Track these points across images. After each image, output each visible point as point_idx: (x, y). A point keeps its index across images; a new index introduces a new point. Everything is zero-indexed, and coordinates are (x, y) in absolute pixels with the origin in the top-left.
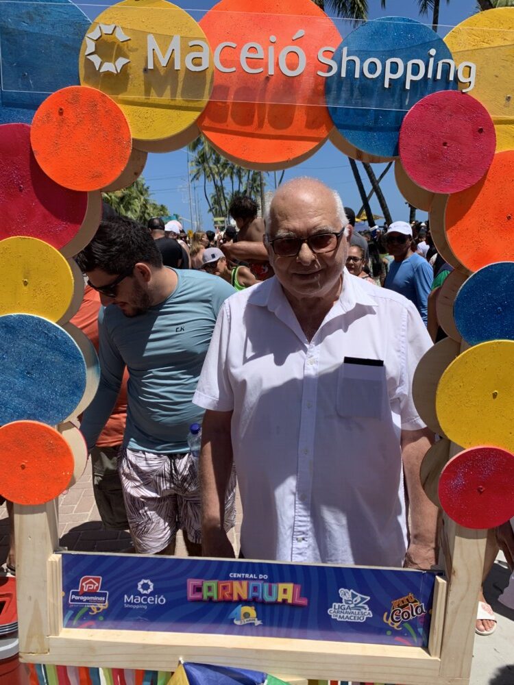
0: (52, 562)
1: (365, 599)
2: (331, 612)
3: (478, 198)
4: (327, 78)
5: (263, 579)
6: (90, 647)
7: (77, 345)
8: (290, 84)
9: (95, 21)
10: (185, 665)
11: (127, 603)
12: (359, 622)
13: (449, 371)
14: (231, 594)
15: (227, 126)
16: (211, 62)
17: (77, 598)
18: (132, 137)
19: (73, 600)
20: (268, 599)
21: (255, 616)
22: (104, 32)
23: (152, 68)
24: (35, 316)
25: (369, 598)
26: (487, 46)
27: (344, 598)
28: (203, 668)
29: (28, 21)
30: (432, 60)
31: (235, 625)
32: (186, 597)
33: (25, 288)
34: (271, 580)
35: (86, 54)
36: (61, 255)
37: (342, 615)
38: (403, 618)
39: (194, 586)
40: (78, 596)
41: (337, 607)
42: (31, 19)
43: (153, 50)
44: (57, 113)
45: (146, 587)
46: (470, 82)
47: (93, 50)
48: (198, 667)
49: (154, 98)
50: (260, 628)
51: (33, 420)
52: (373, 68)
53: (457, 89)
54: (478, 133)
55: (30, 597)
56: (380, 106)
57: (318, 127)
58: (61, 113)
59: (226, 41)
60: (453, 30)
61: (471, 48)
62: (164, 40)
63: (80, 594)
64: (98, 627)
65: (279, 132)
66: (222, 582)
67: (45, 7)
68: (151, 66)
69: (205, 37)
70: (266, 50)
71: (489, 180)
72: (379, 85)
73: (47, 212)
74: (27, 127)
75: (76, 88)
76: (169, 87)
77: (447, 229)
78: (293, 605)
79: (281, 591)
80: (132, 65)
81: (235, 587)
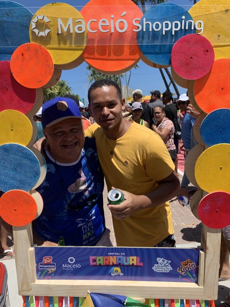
0: (30, 251)
1: (169, 262)
2: (154, 268)
3: (208, 81)
4: (137, 32)
5: (123, 255)
6: (49, 287)
7: (35, 156)
8: (121, 36)
9: (35, 14)
10: (90, 294)
11: (64, 267)
12: (167, 272)
13: (200, 159)
14: (109, 262)
15: (95, 56)
16: (86, 28)
17: (42, 266)
18: (54, 63)
19: (40, 267)
20: (125, 264)
21: (120, 271)
22: (39, 19)
23: (61, 33)
24: (17, 144)
25: (170, 262)
26: (208, 13)
27: (159, 262)
28: (99, 295)
29: (6, 16)
30: (183, 21)
31: (112, 275)
32: (90, 264)
33: (12, 132)
34: (126, 255)
35: (32, 29)
36: (26, 117)
37: (159, 270)
38: (186, 270)
39: (93, 259)
40: (43, 265)
41: (156, 266)
42: (8, 15)
43: (61, 25)
44: (21, 55)
45: (72, 260)
46: (201, 30)
47: (35, 27)
48: (96, 295)
49: (62, 46)
50: (123, 277)
51: (19, 189)
52: (157, 26)
53: (195, 33)
54: (206, 52)
55: (22, 267)
56: (162, 43)
57: (135, 54)
58: (23, 55)
59: (92, 19)
60: (192, 7)
61: (200, 14)
62: (65, 20)
63: (44, 264)
64: (52, 279)
65: (118, 58)
66: (105, 257)
67: (13, 10)
68: (60, 32)
69: (83, 18)
70: (110, 21)
71: (212, 73)
72: (160, 34)
73: (19, 99)
74: (8, 62)
75: (28, 44)
76: (68, 41)
77: (195, 96)
78: (137, 266)
79: (131, 260)
80: (52, 32)
81: (110, 259)
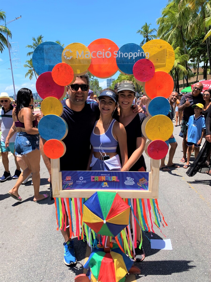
2: (125, 183)
4: (116, 58)
5: (109, 175)
11: (77, 183)
12: (132, 185)
13: (148, 123)
17: (65, 182)
20: (110, 180)
21: (107, 184)
24: (54, 115)
25: (134, 179)
27: (128, 179)
32: (91, 181)
37: (128, 183)
38: (142, 183)
44: (57, 69)
45: (81, 178)
51: (54, 139)
53: (145, 58)
54: (151, 68)
55: (55, 181)
60: (144, 45)
64: (70, 189)
66: (99, 176)
67: (54, 46)
72: (128, 59)
74: (51, 72)
80: (73, 57)
81: (102, 178)
